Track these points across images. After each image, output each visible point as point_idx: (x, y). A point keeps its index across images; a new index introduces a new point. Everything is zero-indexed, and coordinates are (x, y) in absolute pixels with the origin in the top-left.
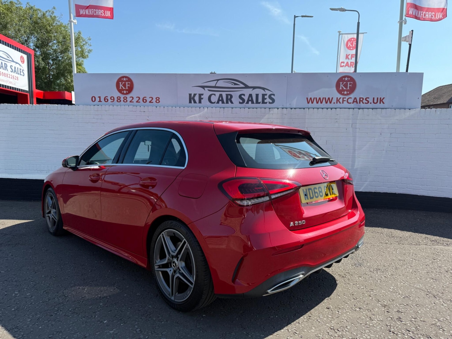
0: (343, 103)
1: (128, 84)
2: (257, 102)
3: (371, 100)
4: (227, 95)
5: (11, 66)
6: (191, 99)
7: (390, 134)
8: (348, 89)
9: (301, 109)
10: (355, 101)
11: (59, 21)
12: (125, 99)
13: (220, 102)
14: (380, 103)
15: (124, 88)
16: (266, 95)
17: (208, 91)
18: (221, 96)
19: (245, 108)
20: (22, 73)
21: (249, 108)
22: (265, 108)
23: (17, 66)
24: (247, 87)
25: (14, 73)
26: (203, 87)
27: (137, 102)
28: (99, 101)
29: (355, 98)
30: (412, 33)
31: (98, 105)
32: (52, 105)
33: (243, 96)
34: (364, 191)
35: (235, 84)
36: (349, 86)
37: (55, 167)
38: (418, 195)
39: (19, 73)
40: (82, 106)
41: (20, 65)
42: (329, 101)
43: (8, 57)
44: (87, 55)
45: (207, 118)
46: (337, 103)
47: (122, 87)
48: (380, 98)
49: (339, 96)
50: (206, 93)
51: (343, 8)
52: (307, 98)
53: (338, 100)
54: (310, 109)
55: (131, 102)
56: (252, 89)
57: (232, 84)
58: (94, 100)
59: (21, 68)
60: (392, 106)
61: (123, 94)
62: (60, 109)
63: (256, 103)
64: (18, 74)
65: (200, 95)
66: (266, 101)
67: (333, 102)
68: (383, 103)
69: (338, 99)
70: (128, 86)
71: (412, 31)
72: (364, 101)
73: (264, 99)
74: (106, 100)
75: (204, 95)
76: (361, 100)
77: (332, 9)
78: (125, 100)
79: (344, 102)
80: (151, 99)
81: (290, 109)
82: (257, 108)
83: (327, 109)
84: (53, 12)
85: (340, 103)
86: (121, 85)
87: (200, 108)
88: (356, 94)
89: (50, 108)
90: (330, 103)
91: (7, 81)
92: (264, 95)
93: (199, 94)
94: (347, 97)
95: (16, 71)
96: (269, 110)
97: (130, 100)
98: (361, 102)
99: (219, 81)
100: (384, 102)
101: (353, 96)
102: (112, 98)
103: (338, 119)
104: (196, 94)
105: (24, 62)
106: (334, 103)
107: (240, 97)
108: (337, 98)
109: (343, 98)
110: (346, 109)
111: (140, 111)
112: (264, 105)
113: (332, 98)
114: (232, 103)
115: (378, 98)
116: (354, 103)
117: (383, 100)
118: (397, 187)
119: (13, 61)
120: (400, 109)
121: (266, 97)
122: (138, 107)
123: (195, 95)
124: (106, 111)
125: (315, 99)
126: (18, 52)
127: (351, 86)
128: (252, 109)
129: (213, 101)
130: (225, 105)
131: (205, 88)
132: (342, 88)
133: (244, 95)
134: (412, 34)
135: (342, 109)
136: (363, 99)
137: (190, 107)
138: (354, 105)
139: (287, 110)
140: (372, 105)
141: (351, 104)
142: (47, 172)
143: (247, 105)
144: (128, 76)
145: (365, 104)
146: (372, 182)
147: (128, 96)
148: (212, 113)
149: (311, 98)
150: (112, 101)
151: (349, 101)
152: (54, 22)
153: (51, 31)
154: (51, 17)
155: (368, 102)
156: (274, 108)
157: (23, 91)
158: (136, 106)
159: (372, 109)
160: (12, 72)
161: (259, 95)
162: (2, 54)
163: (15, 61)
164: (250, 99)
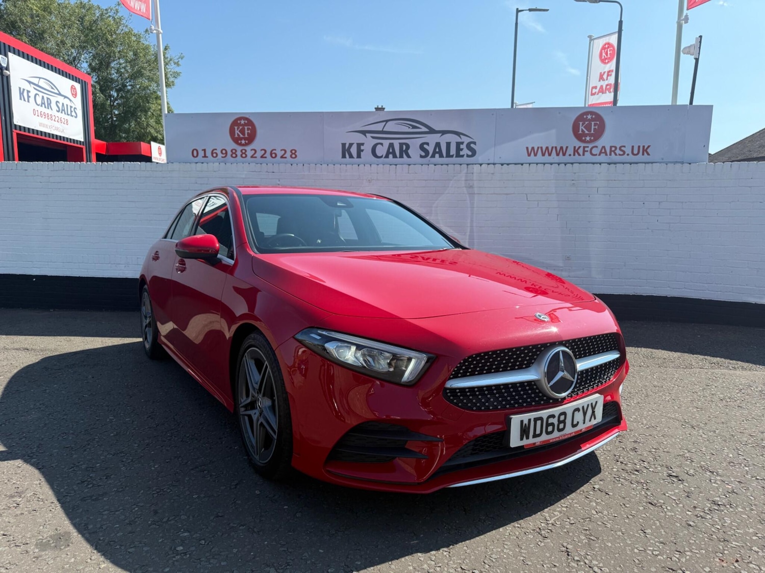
0: (584, 155)
1: (248, 129)
2: (449, 155)
3: (628, 150)
4: (401, 145)
5: (57, 102)
6: (346, 151)
7: (658, 203)
8: (592, 132)
9: (518, 165)
10: (603, 151)
11: (127, 26)
12: (243, 153)
13: (391, 156)
14: (643, 154)
15: (241, 136)
16: (462, 143)
17: (371, 138)
18: (391, 145)
19: (428, 165)
20: (73, 114)
21: (435, 165)
22: (461, 165)
23: (66, 102)
24: (432, 131)
25: (62, 112)
26: (364, 133)
27: (262, 157)
28: (203, 157)
29: (604, 147)
30: (699, 40)
31: (202, 163)
32: (132, 163)
33: (425, 146)
34: (616, 294)
35: (414, 127)
36: (594, 128)
37: (138, 258)
38: (703, 299)
39: (69, 113)
40: (178, 163)
41: (70, 100)
42: (562, 151)
43: (52, 88)
44: (173, 82)
45: (369, 180)
46: (574, 155)
47: (238, 134)
48: (644, 147)
49: (578, 144)
50: (369, 142)
52: (527, 148)
53: (576, 151)
54: (531, 165)
55: (252, 157)
56: (441, 134)
57: (409, 128)
58: (195, 153)
59: (72, 105)
60: (663, 159)
61: (241, 144)
62: (144, 169)
63: (447, 157)
64: (68, 115)
65: (359, 145)
66: (461, 153)
67: (567, 154)
68: (648, 154)
69: (576, 149)
70: (248, 133)
71: (701, 37)
72: (618, 152)
73: (458, 149)
74: (215, 155)
75: (364, 145)
76: (613, 150)
78: (244, 154)
79: (586, 153)
80: (283, 152)
81: (500, 165)
82: (447, 165)
83: (559, 165)
84: (117, 11)
85: (579, 155)
86: (237, 132)
87: (359, 165)
88: (606, 141)
89: (129, 167)
90: (564, 154)
91: (51, 127)
92: (458, 144)
93: (357, 144)
94: (591, 146)
95: (64, 110)
96: (467, 167)
97: (251, 155)
98: (613, 153)
99: (389, 123)
100: (649, 152)
101: (600, 143)
102: (224, 152)
103: (576, 180)
104: (353, 144)
105: (76, 95)
106: (570, 155)
107: (422, 147)
108: (575, 147)
109: (584, 147)
110: (588, 164)
111: (267, 172)
112: (459, 160)
113: (567, 147)
114: (409, 156)
115: (639, 147)
116: (602, 154)
118: (669, 287)
119: (60, 94)
120: (675, 163)
121: (462, 146)
122: (264, 165)
123: (351, 145)
124: (215, 171)
125: (540, 150)
126: (67, 80)
127: (597, 127)
128: (440, 166)
129: (379, 153)
130: (398, 160)
131: (367, 134)
132: (582, 131)
133: (428, 144)
134: (700, 42)
135: (583, 164)
136: (616, 148)
137: (344, 164)
138: (603, 158)
139: (495, 167)
140: (632, 158)
141: (597, 156)
142: (125, 266)
143: (433, 159)
144: (247, 116)
145: (618, 156)
146: (630, 279)
147: (248, 148)
148: (378, 173)
149: (533, 148)
150: (224, 155)
151: (594, 151)
152: (118, 28)
153: (114, 42)
154: (114, 19)
155: (624, 153)
156: (476, 164)
157: (75, 141)
158: (261, 164)
159: (629, 164)
160: (58, 111)
161: (451, 144)
162: (42, 83)
163: (62, 93)
164: (437, 150)
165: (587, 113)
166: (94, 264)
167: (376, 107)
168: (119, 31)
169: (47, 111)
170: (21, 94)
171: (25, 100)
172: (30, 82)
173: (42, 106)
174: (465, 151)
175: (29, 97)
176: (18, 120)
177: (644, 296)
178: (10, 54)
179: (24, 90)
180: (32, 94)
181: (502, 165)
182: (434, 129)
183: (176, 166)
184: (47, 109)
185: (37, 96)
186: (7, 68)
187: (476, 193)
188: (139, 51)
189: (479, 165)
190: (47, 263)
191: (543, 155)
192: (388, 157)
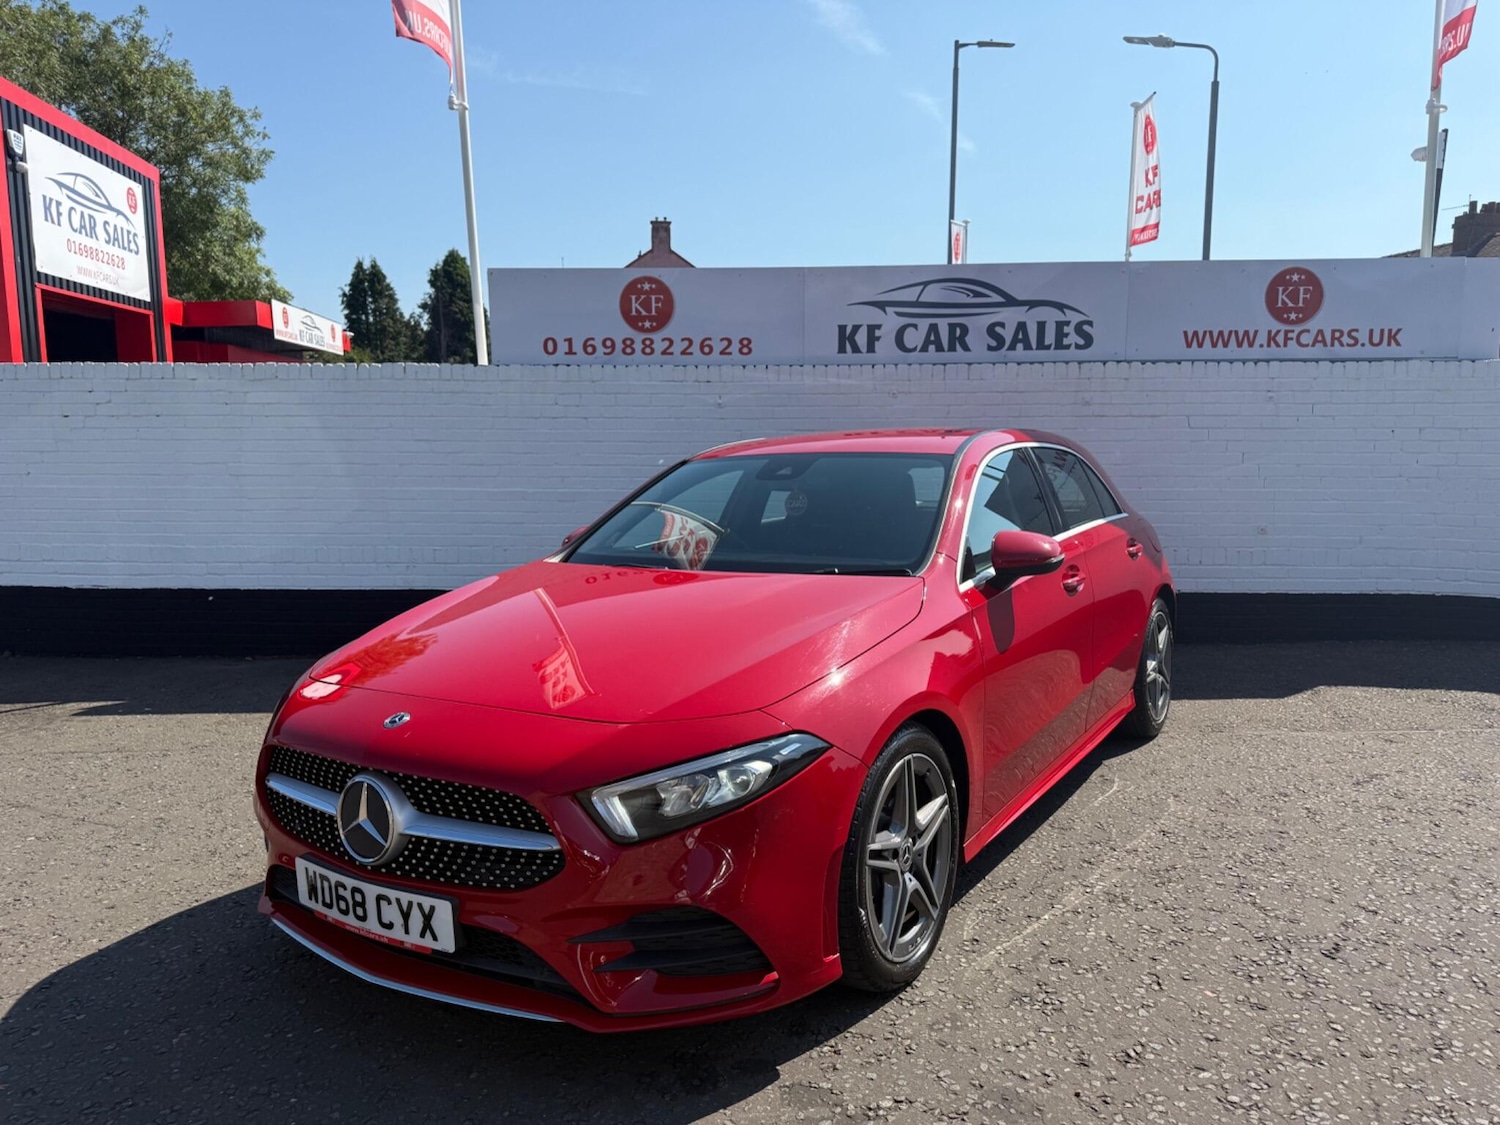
0: (1285, 345)
1: (658, 300)
2: (1041, 345)
3: (1363, 337)
4: (952, 326)
5: (106, 223)
6: (846, 339)
7: (1418, 430)
8: (1301, 305)
9: (1171, 364)
10: (1320, 338)
11: (161, 56)
12: (646, 345)
13: (932, 348)
14: (1389, 344)
15: (644, 313)
16: (1068, 323)
17: (895, 316)
18: (933, 328)
19: (1006, 364)
20: (133, 246)
21: (1019, 364)
22: (1067, 363)
23: (120, 222)
24: (1010, 302)
25: (114, 245)
26: (882, 305)
27: (684, 353)
28: (566, 353)
29: (1320, 332)
31: (568, 365)
32: (422, 364)
33: (998, 329)
34: (1346, 592)
35: (977, 294)
36: (1304, 299)
37: (435, 550)
39: (126, 245)
40: (518, 366)
41: (127, 219)
42: (1247, 339)
43: (97, 195)
44: (258, 171)
45: (894, 394)
46: (1269, 345)
47: (637, 311)
48: (1390, 331)
49: (1276, 326)
50: (890, 322)
51: (1167, 38)
52: (1185, 333)
53: (1271, 338)
54: (1195, 363)
55: (664, 353)
56: (1027, 307)
57: (970, 296)
58: (550, 349)
59: (130, 228)
60: (1422, 352)
61: (642, 330)
62: (448, 377)
63: (1037, 349)
64: (124, 248)
65: (872, 329)
66: (1066, 341)
67: (1257, 343)
68: (1398, 344)
69: (1273, 334)
70: (657, 308)
71: (1444, 131)
72: (1346, 339)
73: (1060, 335)
74: (590, 350)
75: (882, 328)
76: (1337, 336)
77: (1129, 40)
78: (648, 348)
79: (1289, 342)
80: (725, 343)
81: (1139, 364)
82: (1042, 363)
83: (1244, 363)
84: (137, 27)
85: (1278, 345)
86: (635, 305)
87: (873, 367)
88: (1323, 320)
89: (416, 373)
90: (1251, 345)
91: (96, 275)
92: (1060, 325)
93: (869, 326)
94: (1297, 329)
95: (117, 240)
96: (1080, 367)
97: (662, 349)
98: (1336, 342)
99: (930, 287)
100: (1399, 341)
101: (1314, 324)
102: (608, 343)
103: (1273, 391)
104: (860, 326)
105: (135, 208)
106: (1261, 346)
107: (991, 330)
108: (1270, 332)
109: (1286, 332)
110: (1283, 363)
111: (696, 381)
112: (1063, 354)
113: (1256, 332)
114: (966, 348)
115: (1382, 331)
116: (1317, 345)
117: (1397, 337)
118: (1438, 578)
119: (110, 207)
120: (1446, 359)
121: (1066, 329)
122: (691, 368)
123: (856, 328)
124: (594, 381)
125: (1208, 336)
126: (121, 177)
127: (1308, 296)
128: (1028, 365)
129: (909, 343)
130: (946, 356)
131: (887, 309)
132: (1283, 302)
133: (1002, 325)
135: (1287, 363)
136: (1342, 333)
137: (844, 365)
138: (1318, 351)
139: (1130, 367)
140: (1370, 351)
141: (1310, 348)
143: (1011, 353)
144: (656, 276)
145: (1346, 348)
146: (1370, 566)
147: (657, 337)
148: (910, 380)
149: (1196, 333)
150: (609, 350)
151: (1304, 339)
152: (143, 59)
153: (139, 89)
154: (132, 39)
155: (1356, 341)
156: (1094, 362)
157: (137, 302)
158: (685, 366)
159: (1367, 363)
160: (108, 242)
161: (1047, 325)
162: (81, 186)
163: (114, 205)
164: (1020, 336)
165: (1291, 271)
166: (340, 565)
167: (654, 219)
168: (144, 66)
169: (90, 242)
170: (47, 209)
171: (53, 222)
172: (61, 185)
173: (80, 233)
174: (1073, 338)
175: (59, 214)
176: (44, 264)
177: (1394, 595)
178: (27, 128)
179: (51, 200)
180: (64, 210)
181: (1143, 363)
182: (1014, 298)
183: (514, 371)
184: (89, 239)
185: (73, 211)
186: (23, 158)
187: (1096, 414)
188: (189, 107)
189: (1102, 364)
190: (238, 565)
191: (1214, 345)
192: (927, 351)
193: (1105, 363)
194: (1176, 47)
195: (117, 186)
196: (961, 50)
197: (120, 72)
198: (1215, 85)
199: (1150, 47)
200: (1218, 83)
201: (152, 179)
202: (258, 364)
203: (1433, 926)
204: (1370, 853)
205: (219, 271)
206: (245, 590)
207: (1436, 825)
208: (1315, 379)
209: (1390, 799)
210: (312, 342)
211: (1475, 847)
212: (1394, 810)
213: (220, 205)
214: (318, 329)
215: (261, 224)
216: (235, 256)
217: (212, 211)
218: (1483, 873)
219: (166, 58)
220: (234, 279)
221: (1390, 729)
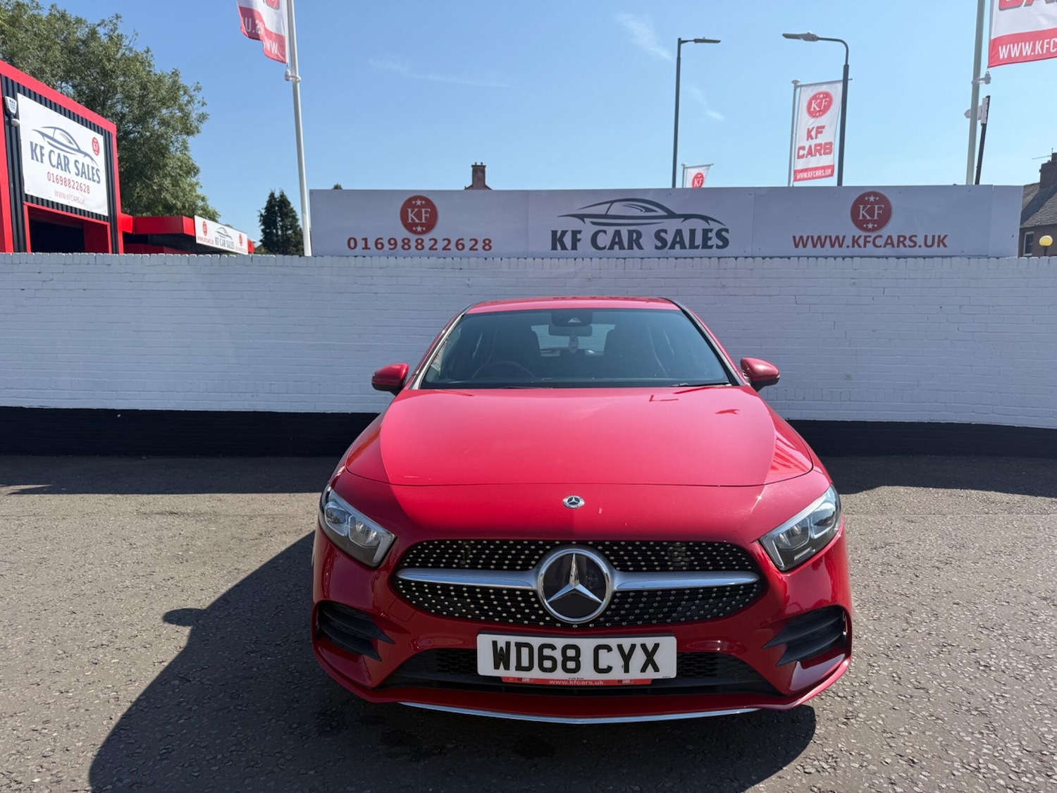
0: (865, 246)
1: (426, 212)
2: (693, 246)
3: (920, 241)
4: (630, 233)
5: (76, 161)
6: (557, 240)
7: (959, 307)
8: (876, 218)
9: (783, 259)
10: (889, 241)
11: (130, 49)
12: (418, 244)
13: (616, 247)
14: (939, 246)
15: (417, 221)
16: (711, 230)
17: (591, 224)
18: (618, 233)
19: (668, 258)
20: (96, 178)
21: (676, 258)
22: (710, 258)
23: (87, 161)
24: (671, 215)
25: (82, 176)
26: (582, 217)
28: (363, 249)
29: (890, 237)
30: (987, 102)
31: (364, 257)
33: (663, 234)
34: (908, 421)
35: (648, 210)
36: (878, 213)
37: (271, 384)
38: (1015, 426)
39: (91, 176)
41: (92, 159)
42: (838, 241)
43: (70, 142)
44: (197, 128)
45: (589, 279)
46: (853, 246)
47: (412, 219)
48: (939, 236)
49: (858, 232)
50: (588, 229)
51: (813, 35)
52: (794, 237)
53: (855, 241)
54: (800, 258)
55: (431, 249)
56: (682, 219)
57: (642, 211)
58: (352, 242)
59: (94, 166)
60: (962, 252)
61: (416, 232)
62: (282, 265)
63: (690, 248)
64: (89, 179)
65: (575, 233)
66: (710, 243)
67: (845, 245)
68: (945, 246)
69: (856, 239)
70: (426, 217)
71: (988, 97)
72: (907, 242)
73: (706, 238)
74: (379, 246)
75: (582, 233)
76: (901, 240)
77: (787, 36)
78: (420, 246)
79: (868, 244)
80: (473, 242)
81: (761, 259)
82: (692, 258)
83: (835, 259)
85: (859, 246)
86: (411, 215)
87: (575, 259)
88: (891, 229)
89: (260, 261)
90: (841, 246)
91: (69, 197)
92: (706, 232)
93: (572, 231)
94: (874, 235)
95: (85, 173)
96: (719, 261)
97: (430, 246)
98: (901, 244)
99: (615, 205)
100: (946, 244)
101: (886, 232)
102: (392, 242)
103: (856, 279)
104: (567, 231)
105: (98, 151)
106: (848, 247)
107: (658, 235)
108: (854, 237)
109: (866, 237)
110: (871, 259)
111: (452, 268)
112: (707, 252)
113: (844, 237)
114: (640, 247)
115: (934, 237)
116: (888, 246)
117: (945, 241)
118: (973, 412)
119: (79, 151)
120: (979, 257)
121: (710, 235)
122: (449, 260)
123: (564, 233)
124: (382, 268)
125: (810, 240)
126: (88, 130)
127: (881, 212)
128: (683, 259)
129: (600, 244)
130: (627, 252)
131: (585, 219)
132: (863, 216)
133: (665, 231)
134: (988, 104)
135: (866, 259)
136: (905, 238)
137: (555, 258)
138: (888, 250)
139: (754, 261)
140: (924, 251)
141: (882, 248)
142: (253, 396)
143: (671, 251)
144: (425, 195)
145: (908, 248)
146: (925, 402)
147: (426, 237)
148: (600, 269)
149: (801, 238)
150: (392, 247)
151: (878, 242)
152: (118, 51)
153: (114, 72)
154: (111, 38)
155: (915, 243)
156: (729, 257)
157: (98, 216)
158: (445, 258)
159: (922, 259)
160: (77, 175)
161: (696, 231)
162: (58, 136)
163: (82, 149)
164: (678, 239)
165: (869, 194)
166: (207, 394)
167: (474, 164)
168: (119, 56)
169: (65, 175)
170: (33, 151)
171: (37, 160)
172: (44, 135)
173: (57, 168)
174: (715, 241)
175: (42, 155)
176: (29, 189)
177: (942, 423)
178: (20, 96)
179: (36, 145)
180: (46, 152)
181: (764, 258)
182: (675, 214)
183: (327, 260)
184: (63, 172)
185: (52, 153)
186: (16, 116)
187: (730, 294)
188: (149, 84)
189: (734, 259)
190: (138, 393)
191: (815, 246)
192: (613, 249)
193: (736, 258)
194: (819, 41)
195: (85, 137)
196: (682, 45)
197: (101, 60)
198: (846, 68)
199: (802, 41)
200: (848, 66)
201: (110, 132)
202: (152, 254)
203: (882, 641)
204: (861, 594)
205: (168, 197)
206: (142, 411)
207: (917, 576)
208: (885, 270)
209: (892, 559)
210: (225, 246)
211: (937, 591)
212: (891, 566)
213: (170, 152)
214: (230, 237)
215: (197, 164)
216: (180, 187)
217: (164, 156)
218: (934, 608)
219: (134, 50)
220: (178, 203)
221: (915, 514)
